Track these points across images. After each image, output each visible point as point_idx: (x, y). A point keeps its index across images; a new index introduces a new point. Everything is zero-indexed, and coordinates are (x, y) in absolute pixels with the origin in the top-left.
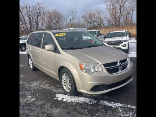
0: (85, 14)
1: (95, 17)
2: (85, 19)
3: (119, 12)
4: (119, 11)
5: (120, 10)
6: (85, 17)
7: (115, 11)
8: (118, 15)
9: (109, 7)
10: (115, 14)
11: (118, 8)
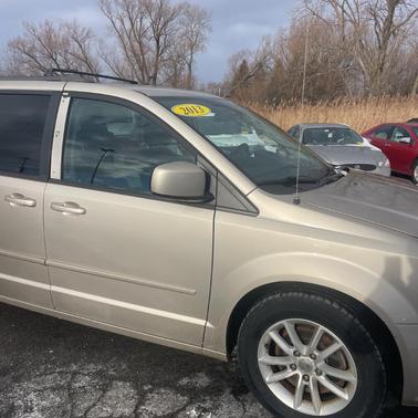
0: (25, 34)
1: (66, 51)
2: (25, 56)
3: (154, 48)
4: (153, 43)
5: (158, 42)
6: (24, 46)
7: (140, 43)
8: (150, 56)
9: (118, 24)
10: (140, 53)
11: (150, 33)
